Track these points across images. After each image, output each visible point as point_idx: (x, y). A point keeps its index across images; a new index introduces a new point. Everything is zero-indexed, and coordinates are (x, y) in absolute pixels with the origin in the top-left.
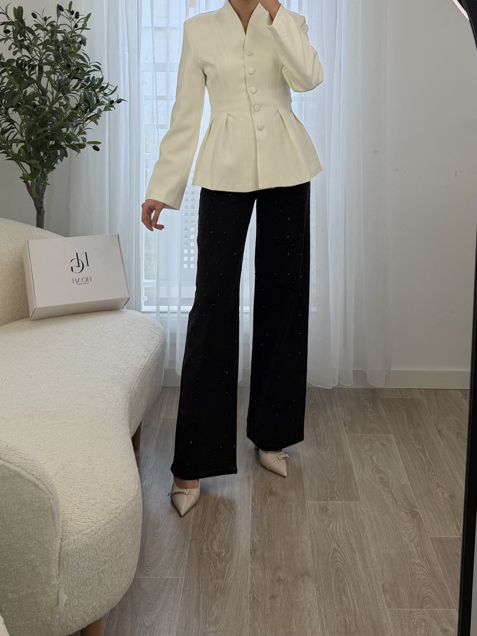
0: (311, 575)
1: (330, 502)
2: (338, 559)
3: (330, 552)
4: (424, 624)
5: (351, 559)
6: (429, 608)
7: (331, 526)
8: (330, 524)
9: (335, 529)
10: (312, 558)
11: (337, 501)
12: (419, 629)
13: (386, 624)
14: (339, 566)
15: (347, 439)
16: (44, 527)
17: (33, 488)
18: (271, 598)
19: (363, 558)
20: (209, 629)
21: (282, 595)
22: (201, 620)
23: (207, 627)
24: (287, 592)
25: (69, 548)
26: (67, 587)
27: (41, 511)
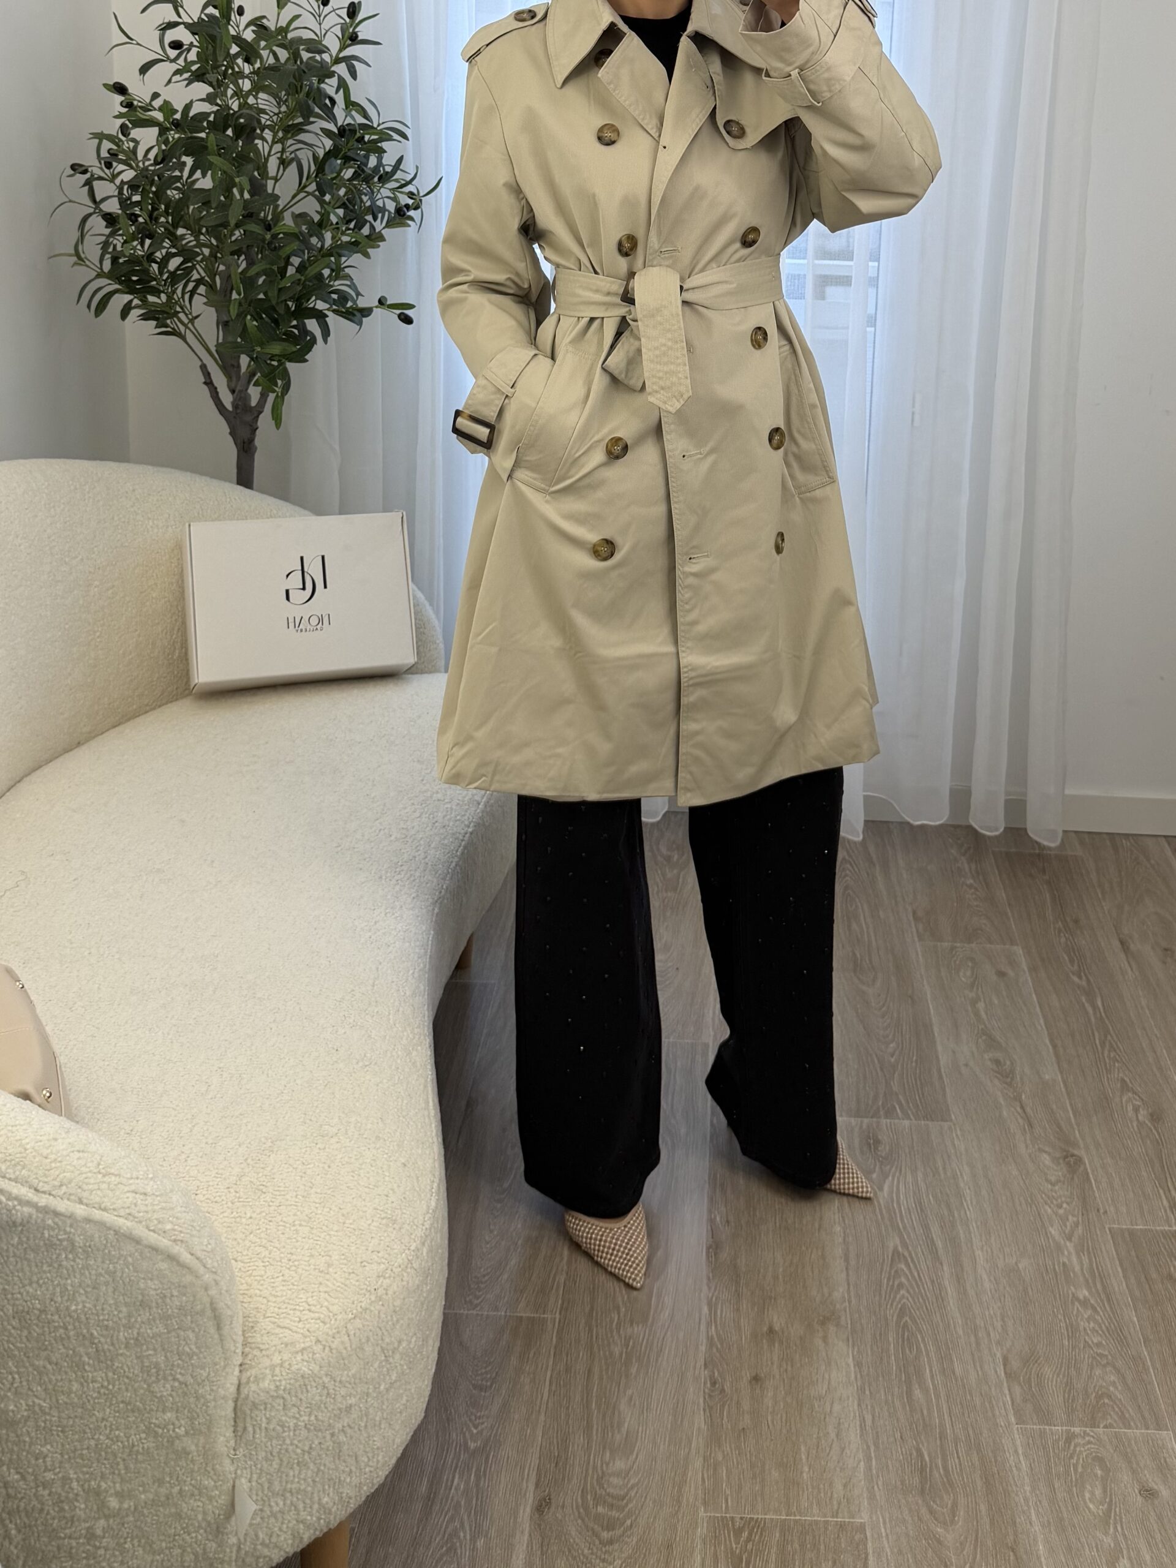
0: (843, 1322)
1: (884, 1121)
2: (903, 1280)
3: (884, 1260)
4: (1099, 1472)
5: (933, 1282)
6: (1110, 1426)
7: (886, 1188)
8: (884, 1182)
9: (894, 1195)
10: (844, 1275)
11: (899, 1119)
12: (1088, 1487)
13: (1014, 1469)
14: (905, 1300)
15: (920, 957)
16: (195, 1350)
17: (163, 1266)
18: (753, 1382)
19: (959, 1279)
20: (611, 1465)
21: (778, 1377)
22: (595, 1438)
23: (607, 1460)
24: (789, 1368)
25: (260, 1389)
26: (255, 1476)
27: (185, 1315)
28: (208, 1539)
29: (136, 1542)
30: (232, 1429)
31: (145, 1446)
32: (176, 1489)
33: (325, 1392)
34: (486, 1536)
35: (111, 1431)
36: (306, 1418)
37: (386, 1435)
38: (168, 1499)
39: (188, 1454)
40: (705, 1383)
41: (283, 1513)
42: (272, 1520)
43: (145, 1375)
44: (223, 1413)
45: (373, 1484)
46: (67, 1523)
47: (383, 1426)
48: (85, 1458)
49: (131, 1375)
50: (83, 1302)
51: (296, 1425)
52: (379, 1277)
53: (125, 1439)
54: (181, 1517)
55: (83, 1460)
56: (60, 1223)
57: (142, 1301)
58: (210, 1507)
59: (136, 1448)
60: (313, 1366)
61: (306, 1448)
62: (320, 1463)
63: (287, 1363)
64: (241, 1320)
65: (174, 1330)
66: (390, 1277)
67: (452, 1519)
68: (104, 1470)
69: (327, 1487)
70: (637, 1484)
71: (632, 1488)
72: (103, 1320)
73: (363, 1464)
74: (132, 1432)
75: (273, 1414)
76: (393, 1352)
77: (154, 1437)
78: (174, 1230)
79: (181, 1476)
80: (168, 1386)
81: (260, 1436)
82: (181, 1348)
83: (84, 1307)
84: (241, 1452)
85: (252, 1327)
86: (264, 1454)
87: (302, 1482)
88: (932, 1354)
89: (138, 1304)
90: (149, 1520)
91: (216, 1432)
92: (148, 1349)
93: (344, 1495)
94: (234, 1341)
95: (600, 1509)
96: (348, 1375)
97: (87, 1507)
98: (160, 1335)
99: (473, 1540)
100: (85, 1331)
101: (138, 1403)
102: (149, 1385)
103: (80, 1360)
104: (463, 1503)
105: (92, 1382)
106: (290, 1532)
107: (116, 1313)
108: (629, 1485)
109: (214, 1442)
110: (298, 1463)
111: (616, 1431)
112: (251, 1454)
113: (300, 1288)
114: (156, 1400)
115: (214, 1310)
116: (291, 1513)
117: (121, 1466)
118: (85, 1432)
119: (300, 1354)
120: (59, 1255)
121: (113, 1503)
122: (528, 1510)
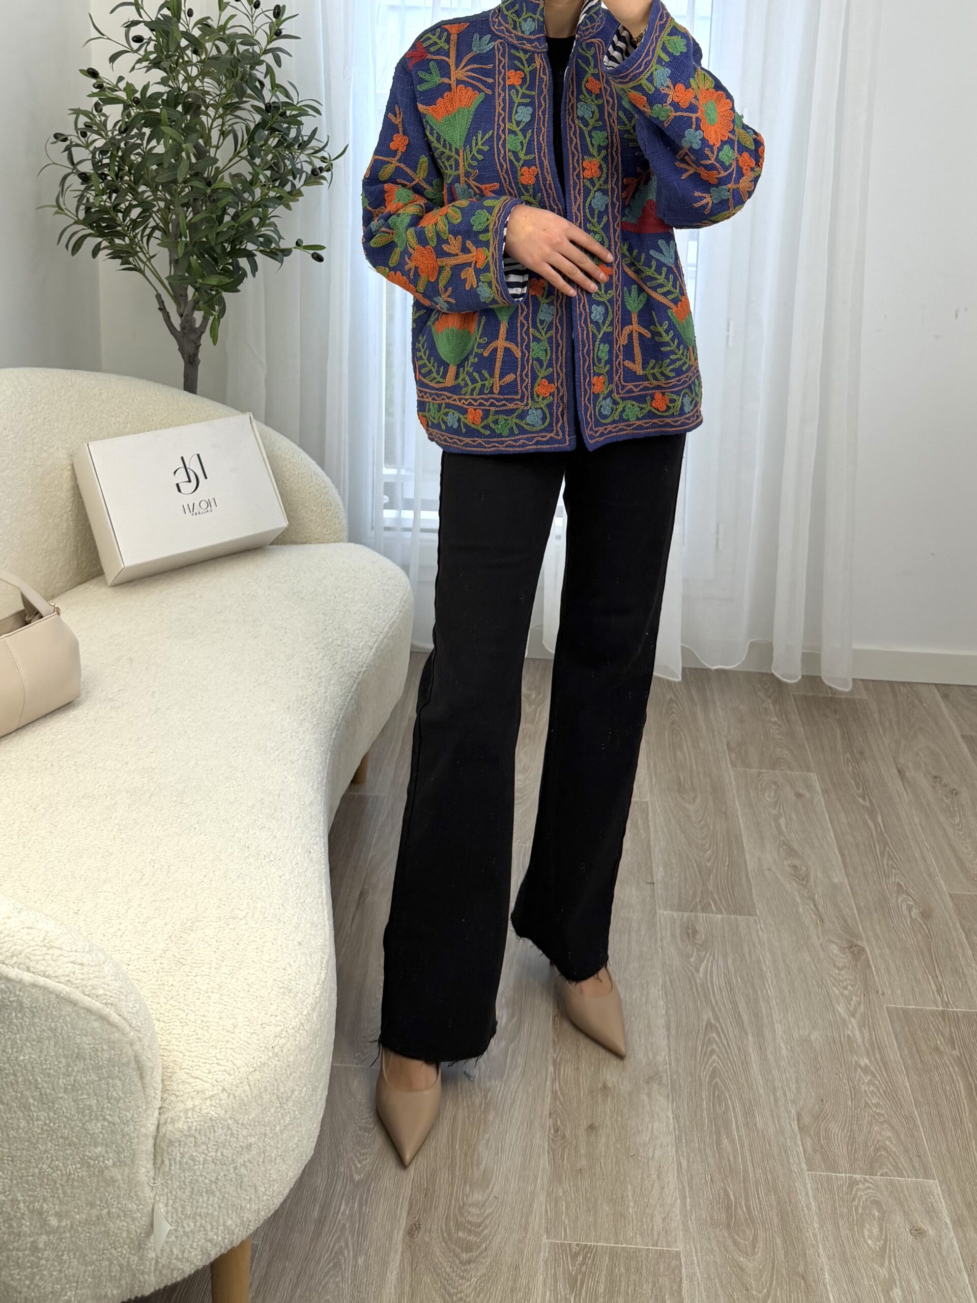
0: (664, 1081)
1: (701, 915)
2: (714, 1046)
3: (699, 1030)
4: (877, 1214)
5: (739, 1049)
6: (886, 1174)
7: (702, 969)
8: (700, 965)
9: (709, 977)
10: (666, 1041)
11: (713, 913)
12: (867, 1226)
13: (805, 1208)
14: (716, 1064)
15: (733, 781)
16: (122, 1095)
17: (96, 1024)
18: (589, 1130)
19: (761, 1048)
20: (470, 1196)
21: (609, 1126)
22: (458, 1173)
23: (468, 1192)
24: (619, 1119)
25: (175, 1129)
26: (171, 1202)
27: (114, 1066)
28: (130, 1253)
29: (71, 1254)
30: (152, 1162)
31: (80, 1174)
32: (106, 1211)
33: (230, 1132)
34: (366, 1254)
35: (52, 1161)
36: (214, 1154)
37: (281, 1169)
38: (98, 1219)
39: (115, 1182)
40: (550, 1130)
41: (194, 1233)
42: (185, 1238)
43: (80, 1116)
44: (144, 1149)
45: (269, 1210)
46: (15, 1238)
47: (278, 1161)
48: (30, 1183)
49: (69, 1115)
50: (30, 1053)
51: (205, 1159)
52: (276, 1036)
53: (63, 1168)
54: (108, 1234)
55: (28, 1184)
56: (11, 988)
57: (78, 1053)
58: (133, 1227)
59: (72, 1176)
60: (219, 1110)
61: (214, 1179)
62: (225, 1192)
63: (198, 1107)
64: (160, 1072)
65: (105, 1078)
66: (285, 1037)
67: (339, 1239)
68: (45, 1194)
69: (230, 1212)
70: (492, 1213)
71: (487, 1217)
72: (46, 1069)
73: (261, 1193)
74: (69, 1162)
75: (186, 1150)
76: (287, 1100)
77: (88, 1167)
78: (106, 995)
79: (109, 1200)
80: (99, 1125)
81: (175, 1168)
82: (110, 1094)
83: (30, 1057)
84: (159, 1181)
85: (171, 1077)
86: (178, 1183)
87: (210, 1207)
88: (738, 1110)
89: (75, 1056)
90: (82, 1236)
91: (138, 1164)
92: (82, 1095)
93: (245, 1219)
94: (154, 1089)
95: (461, 1234)
96: (248, 1119)
97: (31, 1224)
98: (93, 1082)
99: (355, 1257)
100: (31, 1078)
101: (74, 1139)
102: (83, 1124)
103: (27, 1101)
104: (347, 1226)
105: (37, 1120)
106: (199, 1250)
107: (56, 1063)
108: (485, 1215)
109: (137, 1172)
110: (206, 1192)
111: (475, 1168)
112: (167, 1183)
113: (210, 1045)
114: (89, 1137)
115: (138, 1062)
116: (201, 1234)
117: (60, 1191)
118: (30, 1162)
119: (209, 1100)
120: (11, 1014)
121: (54, 1222)
122: (401, 1233)
